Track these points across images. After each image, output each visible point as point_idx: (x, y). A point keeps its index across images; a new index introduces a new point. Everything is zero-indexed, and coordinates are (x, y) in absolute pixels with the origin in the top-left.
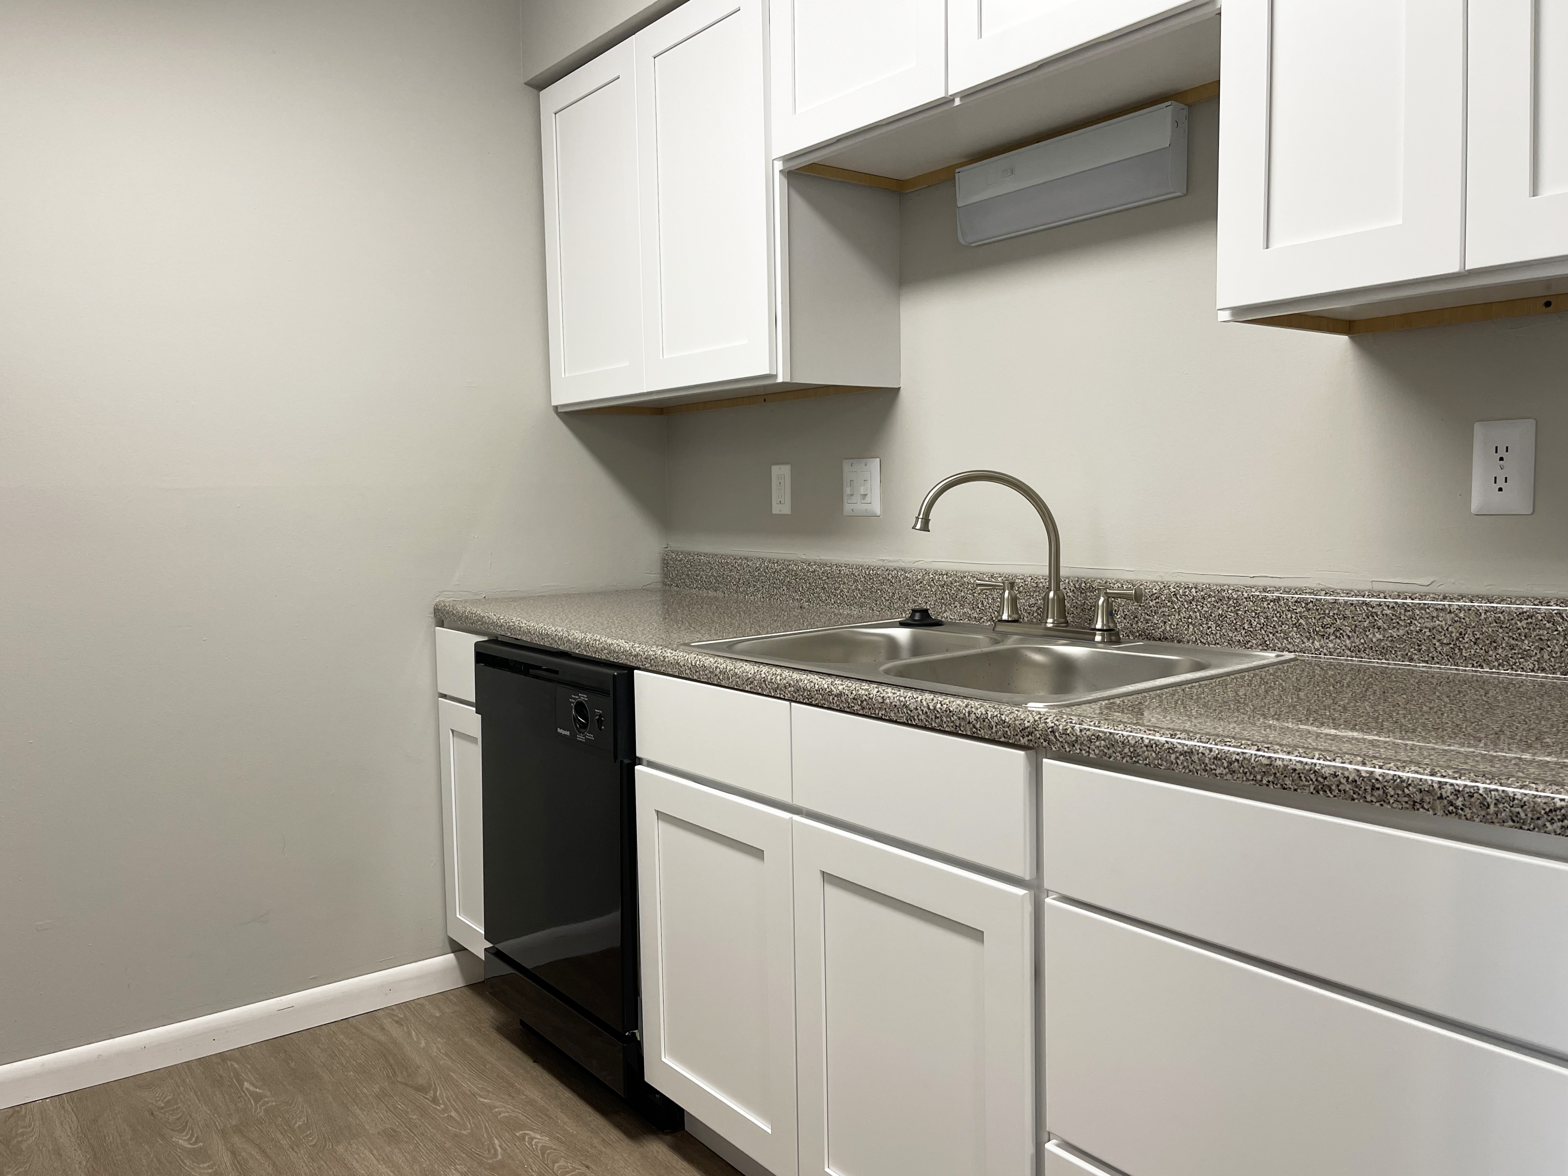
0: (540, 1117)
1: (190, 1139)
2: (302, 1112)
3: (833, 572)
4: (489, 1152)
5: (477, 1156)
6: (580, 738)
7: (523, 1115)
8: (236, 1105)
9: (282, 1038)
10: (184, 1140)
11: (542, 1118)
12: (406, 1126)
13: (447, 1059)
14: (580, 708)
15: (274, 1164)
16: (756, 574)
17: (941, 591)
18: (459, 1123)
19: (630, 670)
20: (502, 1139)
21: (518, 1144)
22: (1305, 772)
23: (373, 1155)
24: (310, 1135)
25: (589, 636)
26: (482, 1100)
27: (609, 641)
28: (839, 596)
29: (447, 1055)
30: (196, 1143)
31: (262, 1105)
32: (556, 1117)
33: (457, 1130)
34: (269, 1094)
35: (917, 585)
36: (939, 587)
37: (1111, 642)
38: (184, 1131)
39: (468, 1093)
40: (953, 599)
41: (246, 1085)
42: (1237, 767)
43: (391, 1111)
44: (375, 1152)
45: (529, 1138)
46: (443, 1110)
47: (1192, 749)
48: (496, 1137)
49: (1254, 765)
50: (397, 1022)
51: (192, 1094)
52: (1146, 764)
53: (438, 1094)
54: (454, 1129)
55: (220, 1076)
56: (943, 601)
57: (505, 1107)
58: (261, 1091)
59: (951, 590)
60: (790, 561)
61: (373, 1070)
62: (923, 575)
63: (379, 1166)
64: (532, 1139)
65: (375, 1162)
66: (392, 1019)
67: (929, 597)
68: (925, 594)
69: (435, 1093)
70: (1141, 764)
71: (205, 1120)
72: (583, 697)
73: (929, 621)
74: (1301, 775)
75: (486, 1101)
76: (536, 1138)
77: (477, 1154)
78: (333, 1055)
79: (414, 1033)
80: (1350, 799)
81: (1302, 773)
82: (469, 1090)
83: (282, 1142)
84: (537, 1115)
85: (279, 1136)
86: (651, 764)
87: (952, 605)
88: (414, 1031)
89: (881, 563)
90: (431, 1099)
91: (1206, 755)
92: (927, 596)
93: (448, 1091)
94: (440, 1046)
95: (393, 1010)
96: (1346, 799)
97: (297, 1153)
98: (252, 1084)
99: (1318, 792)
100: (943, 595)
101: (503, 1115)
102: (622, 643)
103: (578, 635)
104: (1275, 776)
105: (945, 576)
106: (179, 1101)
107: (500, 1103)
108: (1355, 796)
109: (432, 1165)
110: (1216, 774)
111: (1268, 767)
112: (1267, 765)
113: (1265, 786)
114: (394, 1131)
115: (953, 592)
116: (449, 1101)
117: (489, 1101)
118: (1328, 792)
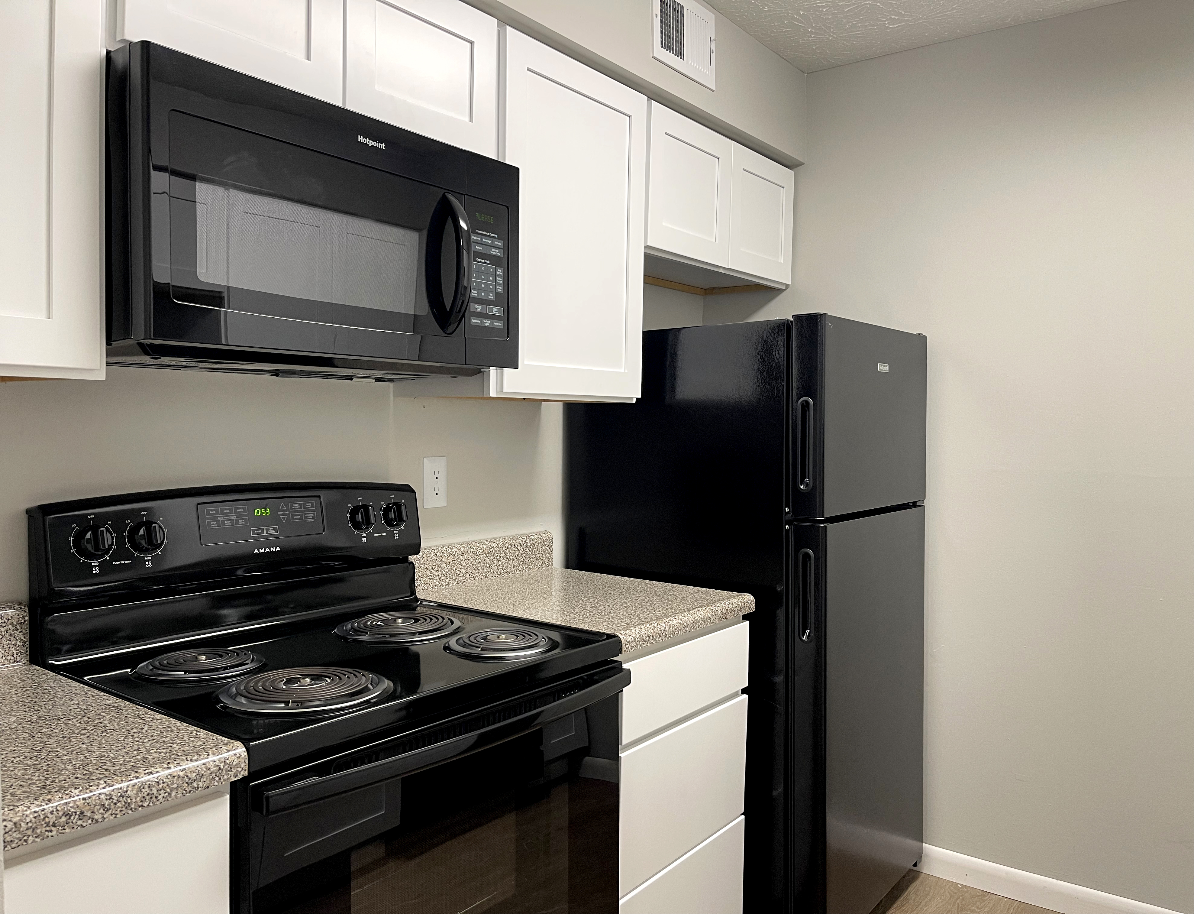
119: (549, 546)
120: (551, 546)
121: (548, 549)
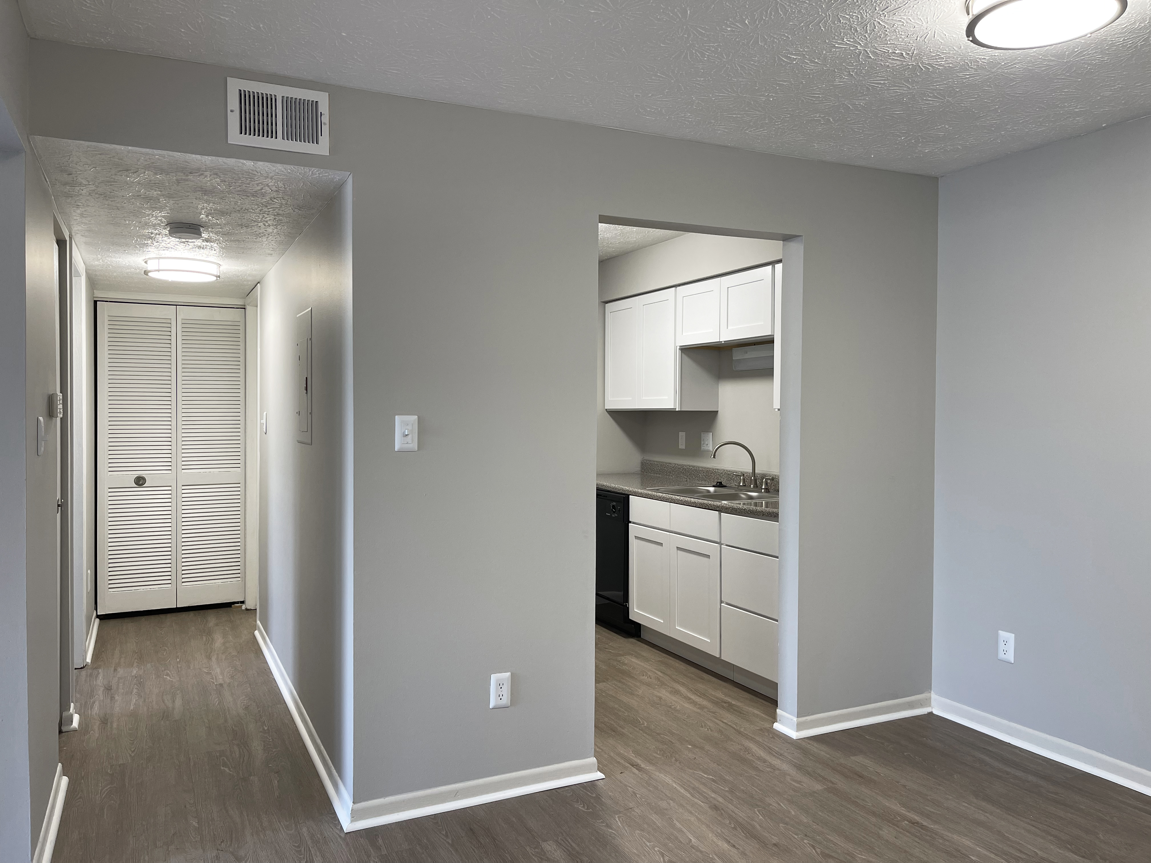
3: (697, 469)
6: (613, 516)
14: (614, 507)
16: (673, 469)
19: (628, 495)
25: (616, 486)
27: (623, 487)
28: (702, 477)
35: (721, 474)
36: (727, 475)
37: (767, 492)
40: (731, 479)
60: (684, 465)
62: (722, 471)
68: (723, 477)
72: (614, 503)
73: (722, 485)
86: (634, 523)
89: (712, 467)
100: (727, 478)
102: (626, 487)
103: (613, 485)
115: (731, 477)
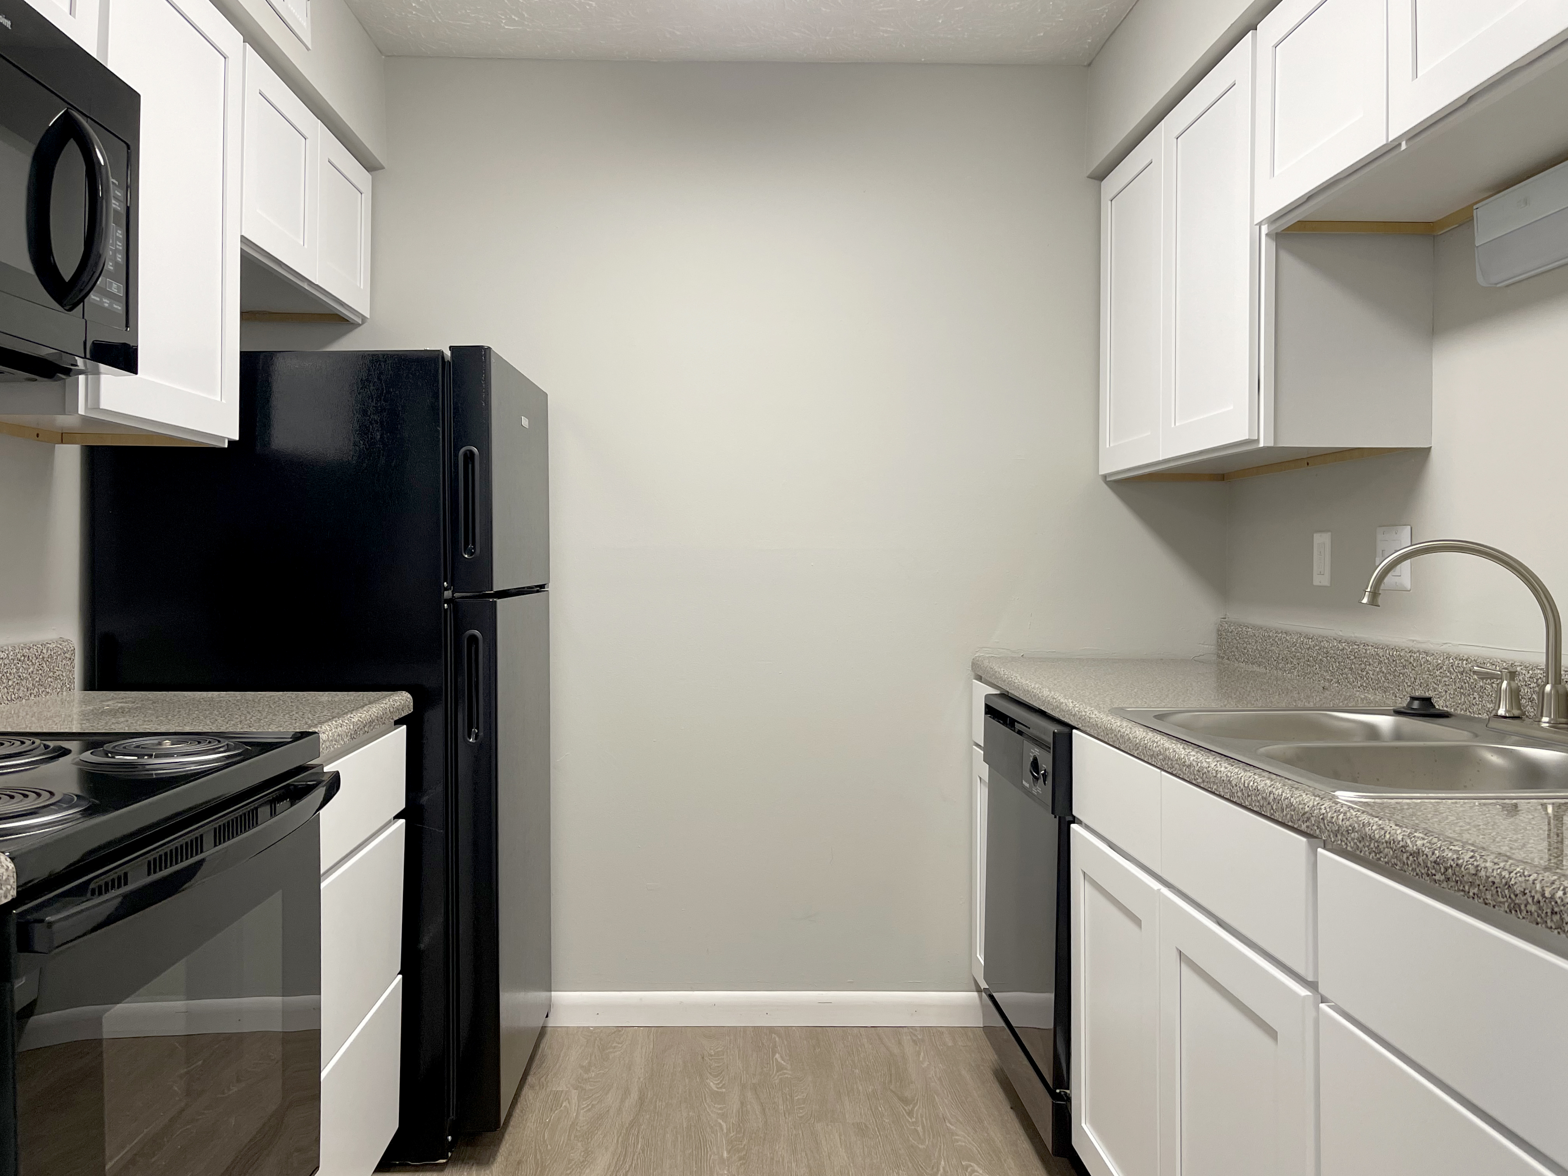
0: (990, 1155)
1: (718, 1084)
2: (806, 1089)
3: (1359, 651)
4: (933, 1168)
5: (920, 1169)
6: (1034, 791)
7: (977, 1149)
8: (762, 1068)
9: (820, 1028)
10: (714, 1084)
11: (992, 1157)
12: (877, 1126)
13: (938, 1082)
14: (1035, 762)
15: (766, 1122)
16: (1293, 649)
17: (1460, 679)
18: (920, 1138)
19: (1070, 729)
20: (948, 1163)
21: (960, 1171)
22: (1501, 886)
23: (840, 1139)
24: (802, 1108)
26: (948, 1125)
28: (1365, 679)
29: (940, 1079)
30: (721, 1088)
31: (781, 1075)
32: (1005, 1160)
33: (916, 1143)
34: (789, 1067)
35: (1437, 670)
36: (1459, 675)
38: (715, 1077)
39: (941, 1116)
40: (1472, 688)
41: (777, 1056)
42: (1451, 874)
43: (871, 1110)
44: (843, 1138)
45: (971, 1170)
46: (913, 1122)
47: (1419, 850)
48: (944, 1159)
49: (1463, 874)
50: (914, 1041)
51: (737, 1052)
52: (1386, 863)
53: (916, 1109)
54: (913, 1141)
55: (763, 1044)
56: (1462, 690)
57: (965, 1137)
58: (785, 1064)
59: (1470, 678)
60: (1323, 637)
61: (875, 1074)
62: (1444, 659)
63: (841, 1149)
64: (974, 1171)
65: (839, 1145)
66: (911, 1038)
67: (1449, 685)
68: (1445, 681)
69: (914, 1107)
70: (1382, 861)
71: (736, 1073)
72: (1037, 752)
73: (1432, 711)
74: (1498, 889)
75: (952, 1127)
76: (978, 1172)
77: (922, 1167)
78: (851, 1052)
79: (922, 1054)
80: (1535, 923)
81: (1500, 887)
82: (943, 1114)
83: (780, 1107)
84: (989, 1153)
85: (781, 1102)
86: (1081, 824)
87: (1471, 696)
88: (924, 1052)
89: (1411, 644)
90: (908, 1111)
91: (1429, 857)
92: (1447, 683)
93: (925, 1109)
94: (937, 1070)
95: (916, 1030)
96: (1532, 922)
97: (786, 1118)
98: (782, 1057)
99: (1511, 911)
100: (1463, 684)
101: (960, 1143)
104: (1479, 888)
105: (1465, 662)
106: (725, 1053)
107: (962, 1133)
108: (1539, 920)
109: (881, 1163)
110: (1435, 881)
111: (1474, 877)
112: (1474, 874)
113: (1471, 899)
114: (866, 1126)
115: (1472, 680)
116: (922, 1117)
117: (954, 1128)
118: (1518, 912)
119: (70, 659)
120: (73, 660)
121: (69, 664)
